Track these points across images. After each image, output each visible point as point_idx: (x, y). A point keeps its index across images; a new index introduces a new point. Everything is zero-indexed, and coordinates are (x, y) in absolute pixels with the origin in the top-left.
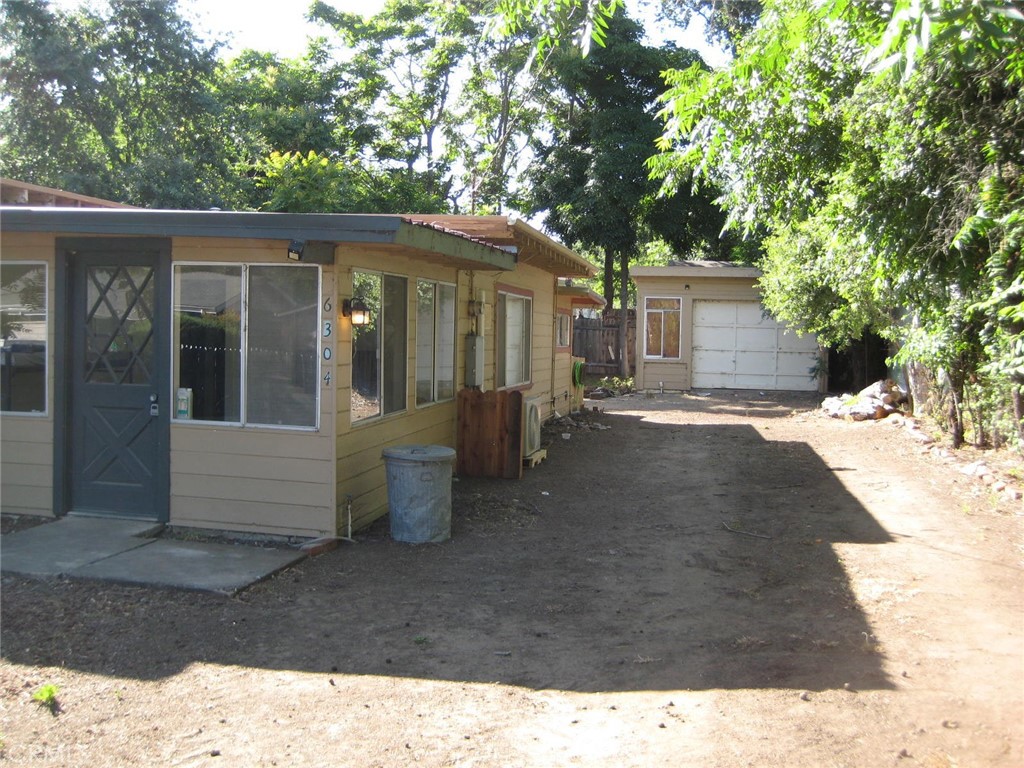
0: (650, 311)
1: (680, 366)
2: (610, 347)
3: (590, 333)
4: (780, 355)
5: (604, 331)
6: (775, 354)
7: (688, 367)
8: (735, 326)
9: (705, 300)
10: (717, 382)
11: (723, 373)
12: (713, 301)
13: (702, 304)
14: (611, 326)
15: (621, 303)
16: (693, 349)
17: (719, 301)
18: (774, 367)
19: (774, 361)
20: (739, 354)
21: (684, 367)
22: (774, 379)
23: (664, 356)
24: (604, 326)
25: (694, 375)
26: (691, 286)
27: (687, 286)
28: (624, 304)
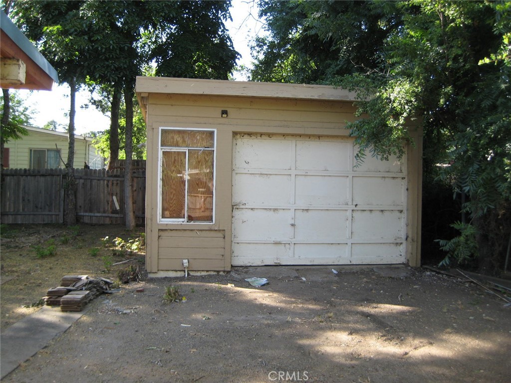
0: (167, 149)
1: (212, 234)
2: (114, 198)
3: (94, 182)
4: (355, 214)
5: (108, 181)
6: (349, 213)
7: (225, 234)
8: (293, 172)
9: (250, 134)
10: (268, 257)
11: (277, 243)
12: (261, 135)
13: (246, 140)
14: (116, 176)
15: (126, 153)
16: (234, 207)
17: (270, 135)
18: (348, 233)
19: (348, 223)
20: (299, 213)
21: (220, 235)
22: (347, 249)
23: (190, 218)
24: (109, 176)
25: (236, 248)
26: (229, 110)
27: (224, 112)
28: (128, 154)
